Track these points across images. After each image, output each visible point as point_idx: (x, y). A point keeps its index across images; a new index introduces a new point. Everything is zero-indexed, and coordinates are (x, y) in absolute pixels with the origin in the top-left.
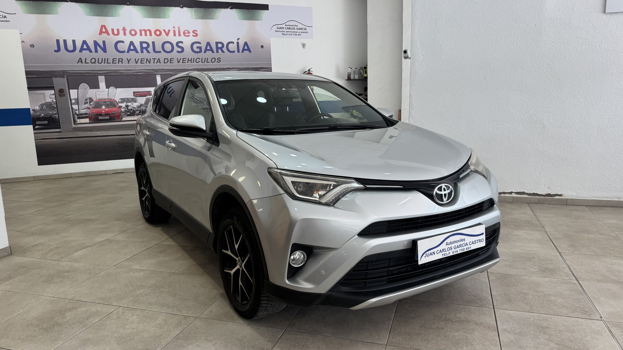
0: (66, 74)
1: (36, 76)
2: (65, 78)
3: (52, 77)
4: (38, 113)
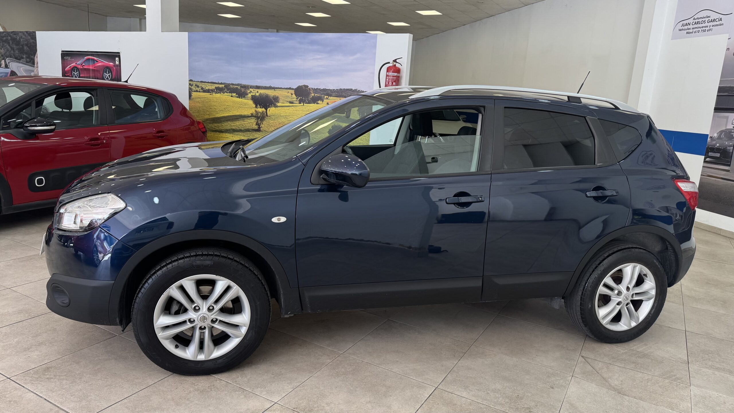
4: (715, 142)
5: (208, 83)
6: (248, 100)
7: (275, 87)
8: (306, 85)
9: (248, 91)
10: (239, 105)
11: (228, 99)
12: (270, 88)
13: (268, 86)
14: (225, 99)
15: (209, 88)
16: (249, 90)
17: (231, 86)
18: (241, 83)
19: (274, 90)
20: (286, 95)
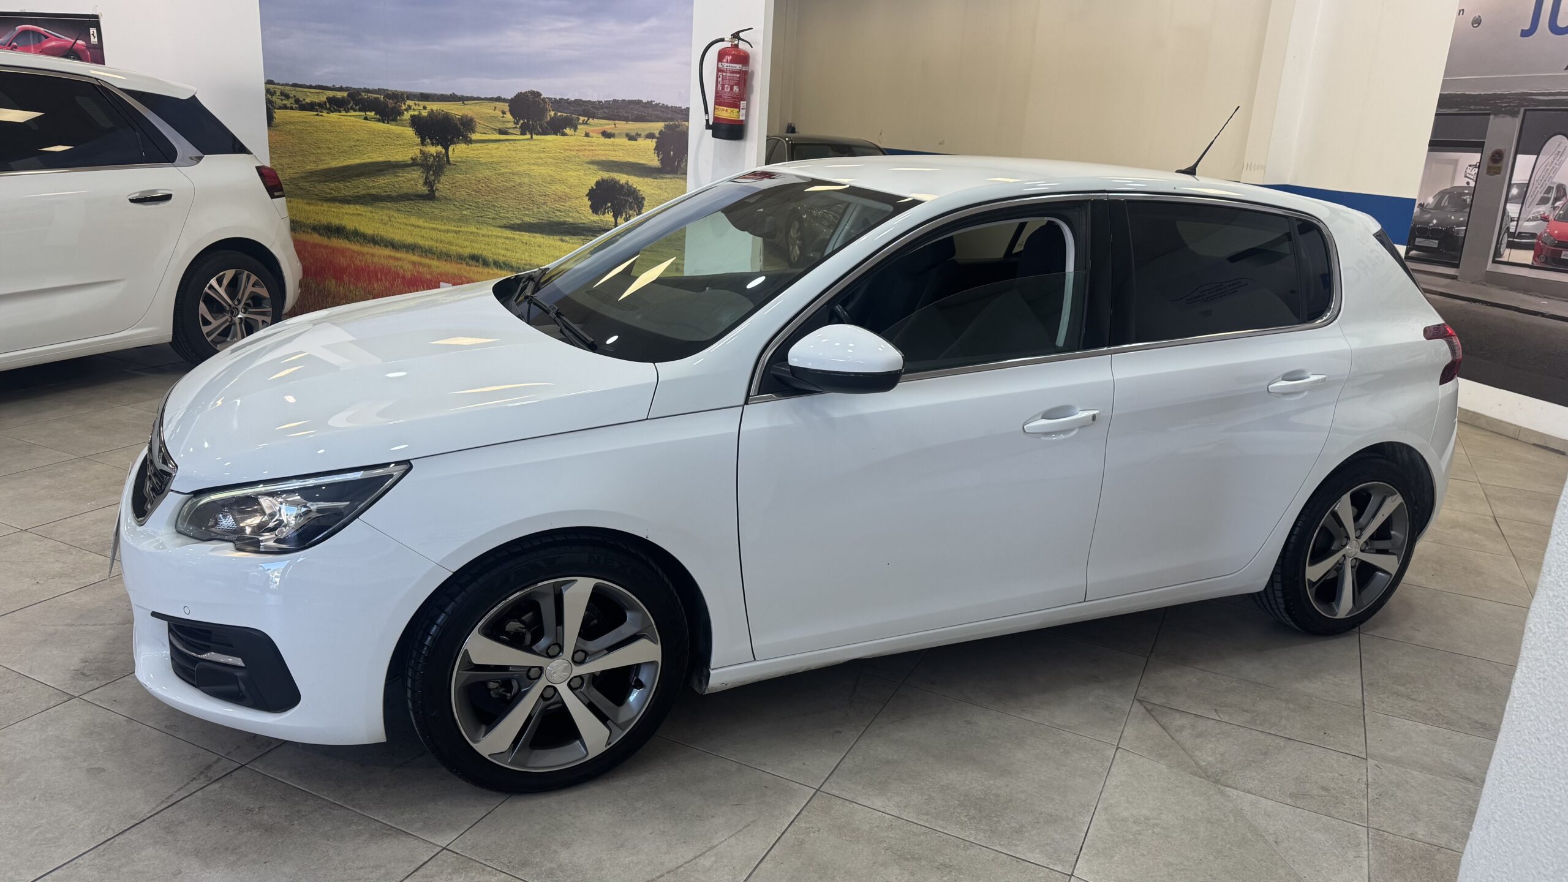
0: (1526, 104)
1: (1457, 109)
2: (1518, 117)
3: (1489, 114)
4: (1428, 216)
5: (310, 87)
6: (403, 126)
7: (465, 95)
8: (535, 90)
9: (403, 105)
10: (383, 139)
11: (358, 124)
12: (453, 98)
13: (449, 93)
14: (350, 126)
15: (314, 100)
16: (405, 104)
17: (363, 94)
18: (385, 88)
19: (461, 102)
20: (492, 115)
